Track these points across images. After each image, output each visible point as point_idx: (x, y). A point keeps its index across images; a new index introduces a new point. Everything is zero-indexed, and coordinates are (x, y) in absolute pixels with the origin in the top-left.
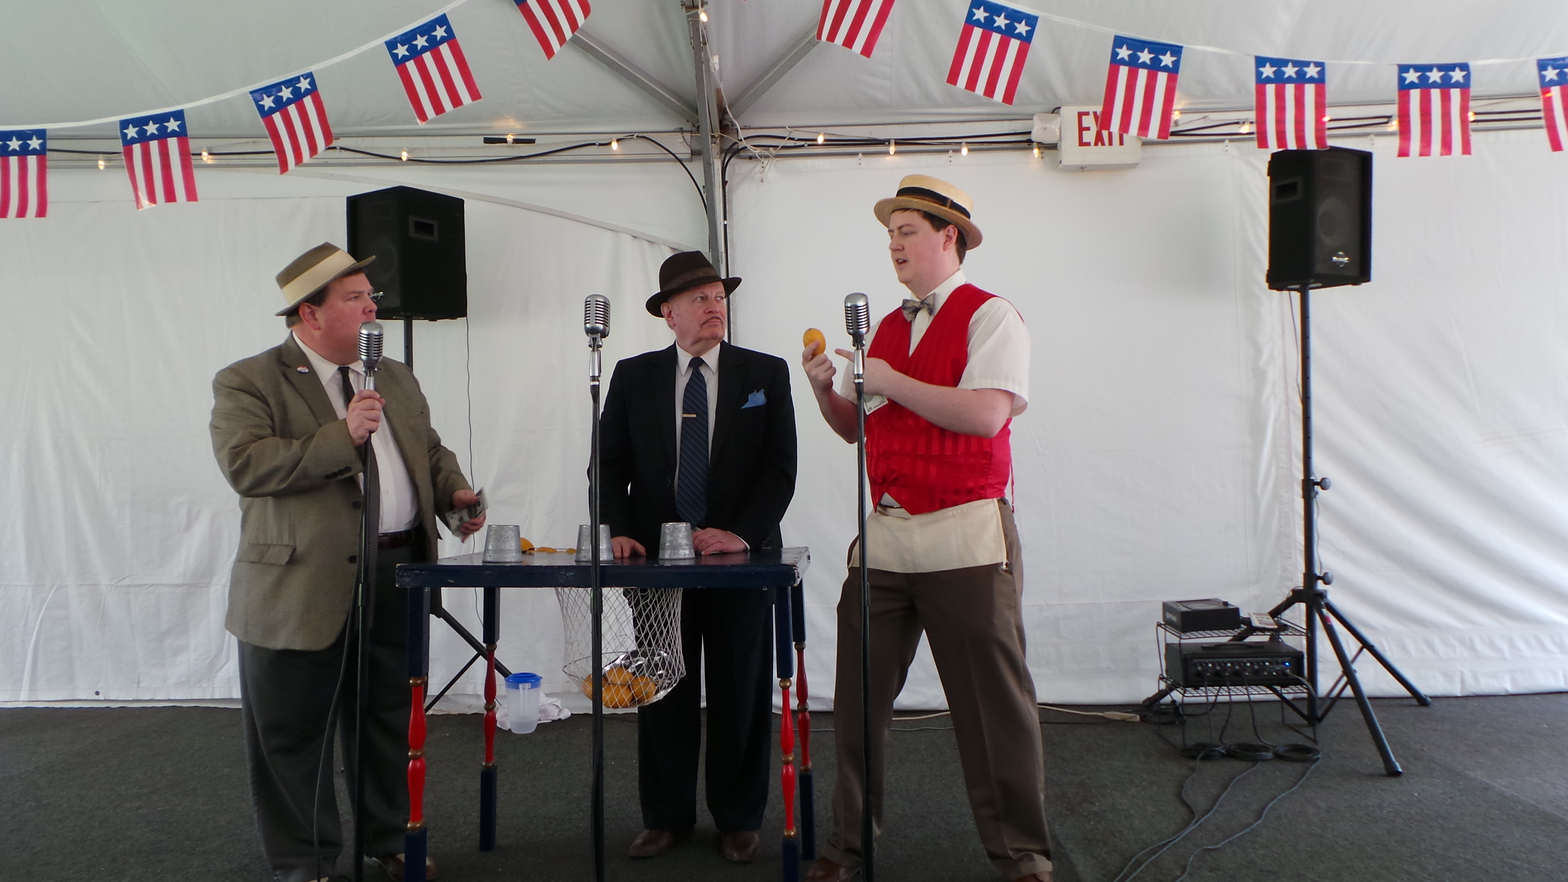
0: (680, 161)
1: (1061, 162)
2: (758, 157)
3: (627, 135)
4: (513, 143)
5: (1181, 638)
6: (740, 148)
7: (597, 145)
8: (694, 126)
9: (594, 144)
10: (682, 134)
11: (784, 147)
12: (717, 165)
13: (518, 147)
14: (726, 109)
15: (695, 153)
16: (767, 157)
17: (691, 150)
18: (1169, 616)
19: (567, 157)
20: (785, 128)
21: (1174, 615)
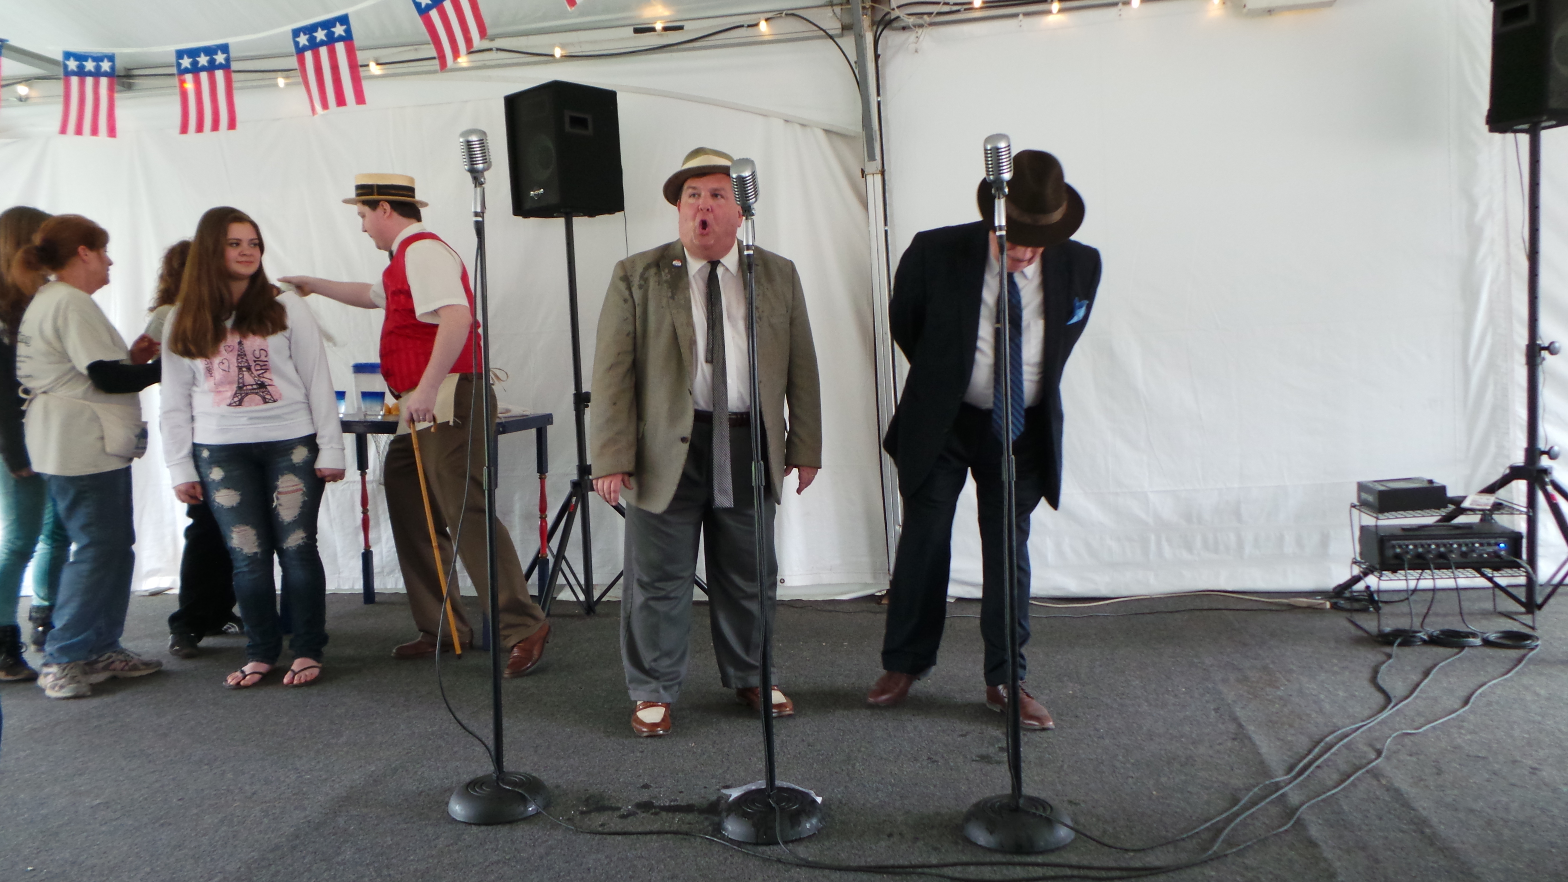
0: (831, 37)
1: (1245, 6)
2: (911, 26)
3: (776, 13)
4: (662, 31)
5: (1377, 518)
6: (892, 18)
7: (746, 27)
9: (742, 26)
10: (832, 8)
11: (939, 14)
12: (869, 38)
13: (668, 35)
15: (845, 28)
16: (921, 26)
17: (842, 24)
18: (1364, 496)
19: (716, 42)
21: (1370, 495)
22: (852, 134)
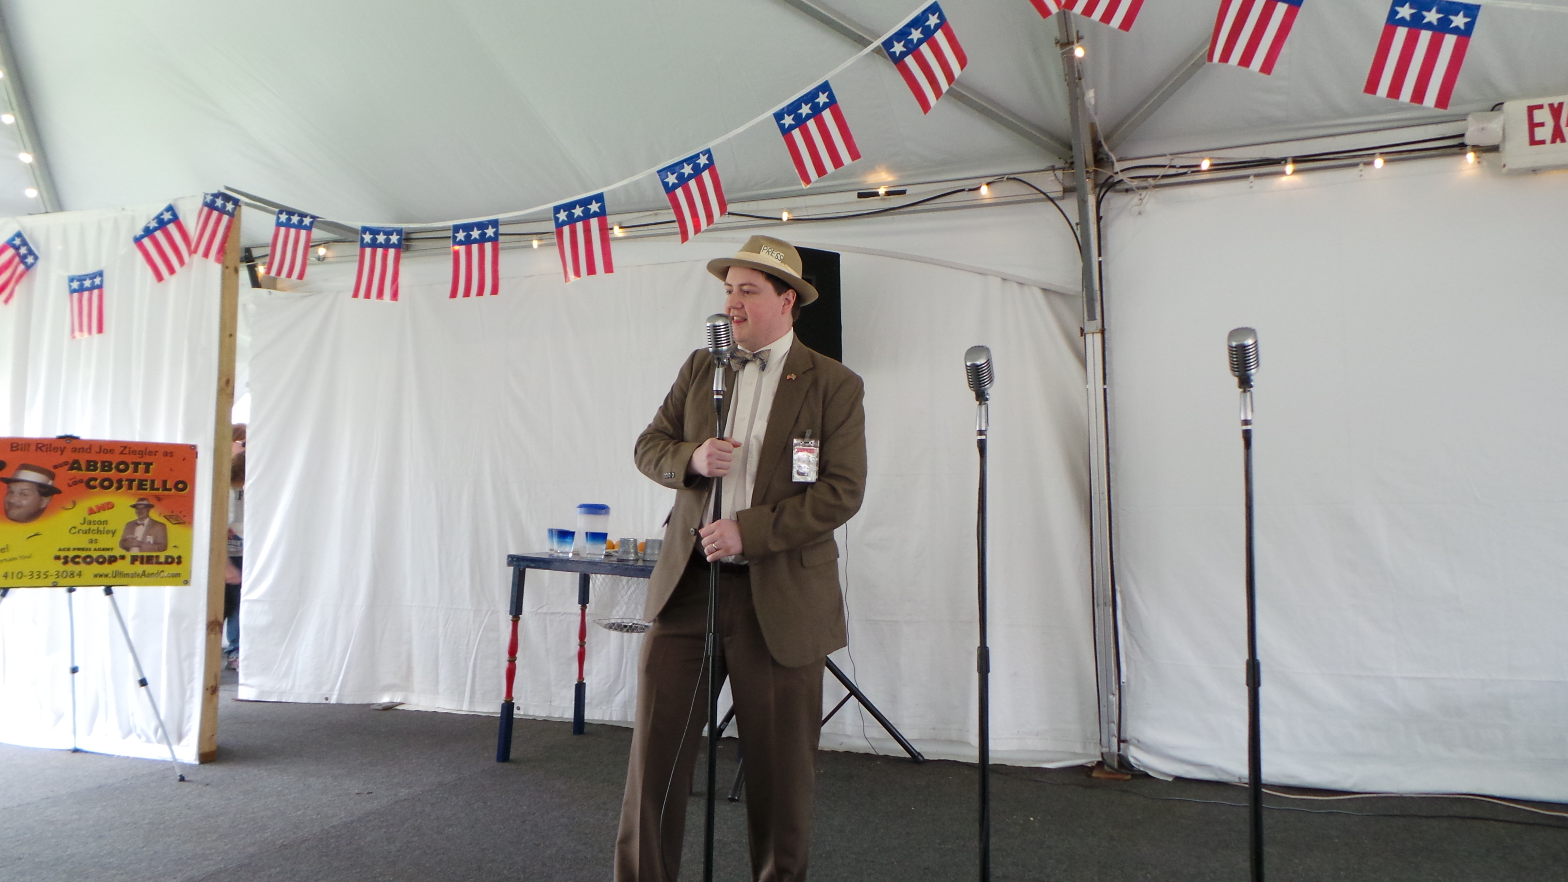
0: (1052, 200)
1: (1504, 166)
2: (1134, 188)
3: (997, 178)
4: (885, 196)
6: (1115, 181)
7: (967, 191)
8: (1066, 162)
9: (963, 190)
10: (1054, 172)
11: (1164, 177)
12: (1092, 200)
13: (890, 199)
14: (1100, 142)
15: (1067, 191)
16: (1145, 188)
17: (1064, 189)
19: (936, 205)
20: (1165, 155)
22: (1072, 293)
